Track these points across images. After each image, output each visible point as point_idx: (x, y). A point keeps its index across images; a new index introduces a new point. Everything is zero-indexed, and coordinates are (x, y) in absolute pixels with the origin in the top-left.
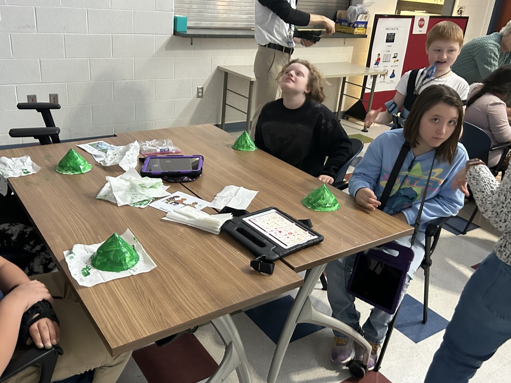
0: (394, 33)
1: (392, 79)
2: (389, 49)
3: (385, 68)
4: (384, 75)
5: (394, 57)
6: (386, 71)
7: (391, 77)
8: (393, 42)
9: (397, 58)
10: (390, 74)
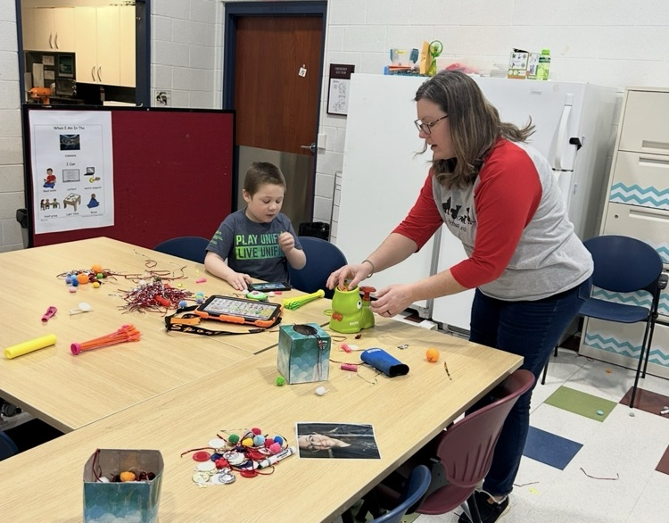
0: (76, 134)
1: (94, 209)
2: (72, 160)
3: (72, 191)
4: (73, 204)
5: (87, 174)
6: (77, 197)
7: (90, 206)
8: (79, 149)
9: (95, 176)
10: (86, 200)
